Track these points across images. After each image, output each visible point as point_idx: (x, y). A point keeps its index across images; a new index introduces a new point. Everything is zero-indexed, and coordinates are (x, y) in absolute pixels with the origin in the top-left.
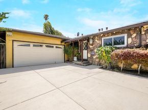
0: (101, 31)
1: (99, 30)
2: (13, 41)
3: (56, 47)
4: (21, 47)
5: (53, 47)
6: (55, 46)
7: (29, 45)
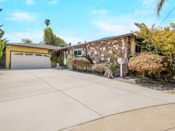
0: (80, 44)
1: (79, 43)
2: (11, 51)
3: (45, 56)
4: (17, 55)
5: (41, 55)
6: (43, 55)
7: (22, 54)
